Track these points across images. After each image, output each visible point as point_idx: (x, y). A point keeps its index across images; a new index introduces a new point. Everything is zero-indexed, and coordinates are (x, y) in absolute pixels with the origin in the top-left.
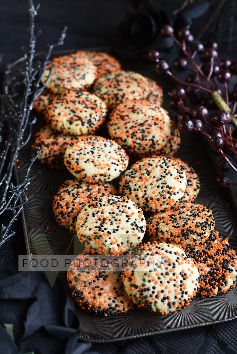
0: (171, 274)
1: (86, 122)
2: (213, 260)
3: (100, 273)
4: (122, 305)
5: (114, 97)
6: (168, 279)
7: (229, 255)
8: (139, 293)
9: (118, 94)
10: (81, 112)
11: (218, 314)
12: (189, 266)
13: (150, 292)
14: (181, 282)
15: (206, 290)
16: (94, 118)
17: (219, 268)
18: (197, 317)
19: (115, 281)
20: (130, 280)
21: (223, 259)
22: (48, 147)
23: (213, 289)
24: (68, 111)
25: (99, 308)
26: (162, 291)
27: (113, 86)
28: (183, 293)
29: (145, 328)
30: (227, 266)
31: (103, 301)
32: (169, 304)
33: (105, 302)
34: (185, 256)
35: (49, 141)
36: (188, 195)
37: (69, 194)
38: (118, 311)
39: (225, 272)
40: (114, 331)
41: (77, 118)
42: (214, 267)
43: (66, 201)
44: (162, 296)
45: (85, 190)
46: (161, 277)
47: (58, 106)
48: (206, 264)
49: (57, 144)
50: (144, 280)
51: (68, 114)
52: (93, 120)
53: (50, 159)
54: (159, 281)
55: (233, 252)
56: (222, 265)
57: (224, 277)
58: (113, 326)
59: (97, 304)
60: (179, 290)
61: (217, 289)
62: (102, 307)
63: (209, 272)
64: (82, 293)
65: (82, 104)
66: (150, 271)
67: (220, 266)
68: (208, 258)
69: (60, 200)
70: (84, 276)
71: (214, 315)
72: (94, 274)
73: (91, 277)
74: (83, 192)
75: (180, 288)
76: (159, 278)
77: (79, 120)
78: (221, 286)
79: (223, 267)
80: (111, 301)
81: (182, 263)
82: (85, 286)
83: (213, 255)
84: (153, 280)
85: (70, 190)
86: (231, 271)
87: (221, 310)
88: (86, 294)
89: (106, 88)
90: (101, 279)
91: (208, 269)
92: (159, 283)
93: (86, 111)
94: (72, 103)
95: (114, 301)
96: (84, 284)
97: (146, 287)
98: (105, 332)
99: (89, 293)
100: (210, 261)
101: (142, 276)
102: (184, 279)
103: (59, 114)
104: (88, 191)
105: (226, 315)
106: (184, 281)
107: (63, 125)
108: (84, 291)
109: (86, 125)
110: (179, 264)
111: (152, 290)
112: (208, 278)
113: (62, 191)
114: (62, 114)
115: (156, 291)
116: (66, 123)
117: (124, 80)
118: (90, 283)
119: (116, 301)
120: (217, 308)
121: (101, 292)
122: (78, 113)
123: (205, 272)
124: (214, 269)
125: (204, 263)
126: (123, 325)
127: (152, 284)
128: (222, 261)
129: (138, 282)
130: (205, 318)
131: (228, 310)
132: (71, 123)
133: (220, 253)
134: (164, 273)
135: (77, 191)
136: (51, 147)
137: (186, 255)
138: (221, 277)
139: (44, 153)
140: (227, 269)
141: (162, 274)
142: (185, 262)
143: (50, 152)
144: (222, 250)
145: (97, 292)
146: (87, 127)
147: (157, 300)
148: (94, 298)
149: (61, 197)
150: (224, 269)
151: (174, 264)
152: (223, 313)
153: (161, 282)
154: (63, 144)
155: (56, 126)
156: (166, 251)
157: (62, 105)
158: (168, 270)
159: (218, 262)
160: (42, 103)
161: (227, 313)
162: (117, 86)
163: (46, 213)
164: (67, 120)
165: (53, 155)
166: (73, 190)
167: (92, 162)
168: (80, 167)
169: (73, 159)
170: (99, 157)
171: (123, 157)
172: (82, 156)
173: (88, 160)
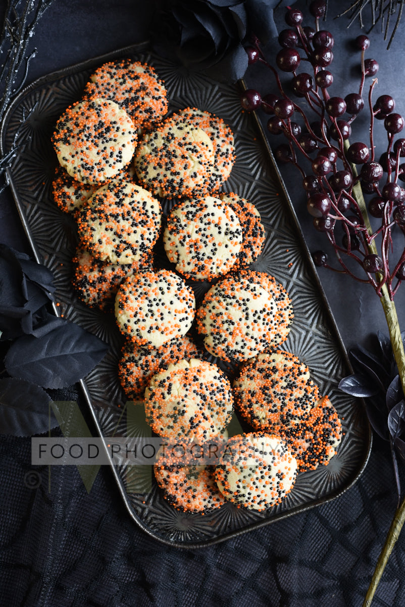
0: (267, 478)
1: (139, 248)
2: (312, 432)
3: (190, 471)
4: (218, 503)
5: (168, 186)
6: (264, 483)
7: (329, 422)
8: (234, 498)
9: (173, 180)
10: (129, 234)
11: (319, 487)
12: (286, 463)
13: (246, 498)
14: (278, 483)
15: (305, 468)
16: (148, 239)
17: (319, 442)
18: (297, 494)
19: (206, 479)
20: (223, 484)
21: (323, 430)
22: (95, 288)
23: (313, 467)
24: (110, 234)
25: (195, 510)
26: (258, 496)
27: (164, 167)
28: (280, 493)
29: (244, 515)
30: (327, 438)
31: (198, 504)
32: (265, 505)
33: (200, 503)
34: (282, 451)
35: (94, 277)
36: (280, 337)
37: (137, 366)
38: (215, 509)
39: (326, 445)
40: (213, 524)
41: (125, 246)
42: (314, 442)
43: (135, 377)
44: (258, 500)
45: (155, 357)
46: (257, 482)
47: (95, 224)
48: (305, 439)
49: (105, 280)
50: (238, 487)
51: (111, 240)
52: (146, 243)
53: (101, 306)
54: (254, 486)
55: (334, 418)
56: (322, 438)
57: (324, 451)
58: (211, 518)
59: (193, 508)
60: (275, 492)
61: (318, 464)
62: (198, 510)
63: (309, 449)
64: (175, 497)
65: (127, 220)
66: (244, 477)
67: (320, 440)
68: (307, 432)
69: (127, 375)
70: (173, 477)
71: (314, 489)
72: (184, 473)
73: (181, 477)
74: (153, 361)
75: (277, 489)
76: (254, 483)
77: (128, 248)
78: (321, 462)
79: (323, 440)
80: (207, 501)
81: (279, 463)
82: (177, 489)
83: (312, 426)
84: (248, 486)
85: (137, 358)
86: (332, 443)
87: (322, 482)
88: (179, 497)
89: (155, 168)
90: (193, 478)
91: (307, 445)
92: (255, 488)
93: (135, 232)
94: (113, 219)
95: (209, 502)
96: (175, 487)
97: (241, 493)
98: (204, 527)
99: (182, 496)
100: (309, 435)
101: (236, 483)
102: (281, 479)
103: (100, 242)
104: (159, 358)
105: (328, 487)
106: (281, 482)
107: (108, 258)
108: (176, 495)
109: (139, 252)
110: (275, 465)
111: (247, 496)
112: (307, 456)
113: (127, 358)
114: (104, 240)
115: (252, 496)
116: (112, 256)
117: (179, 152)
118: (181, 485)
119: (211, 500)
120: (318, 480)
121: (195, 493)
122: (125, 238)
123: (304, 449)
124: (314, 444)
125: (303, 438)
126: (221, 516)
127: (248, 490)
128: (322, 433)
129: (233, 488)
130: (306, 494)
131: (330, 481)
132: (118, 255)
133: (319, 422)
134: (260, 477)
135: (145, 360)
136: (98, 286)
137: (283, 449)
138: (321, 453)
139: (91, 296)
140: (327, 441)
141: (257, 479)
142: (282, 461)
143: (98, 294)
144: (322, 418)
145: (190, 493)
146: (141, 255)
147: (253, 504)
148: (189, 501)
149: (128, 370)
150: (325, 443)
151: (269, 466)
152: (324, 486)
153: (257, 487)
154: (113, 279)
155: (99, 258)
156: (261, 452)
157: (100, 224)
158: (263, 474)
159: (318, 435)
160: (68, 201)
161: (329, 485)
162: (169, 165)
163: (112, 383)
164: (113, 251)
165: (104, 300)
166: (140, 359)
167: (157, 328)
168: (144, 341)
169: (132, 331)
170: (162, 319)
171: (188, 301)
172: (141, 324)
173: (151, 328)
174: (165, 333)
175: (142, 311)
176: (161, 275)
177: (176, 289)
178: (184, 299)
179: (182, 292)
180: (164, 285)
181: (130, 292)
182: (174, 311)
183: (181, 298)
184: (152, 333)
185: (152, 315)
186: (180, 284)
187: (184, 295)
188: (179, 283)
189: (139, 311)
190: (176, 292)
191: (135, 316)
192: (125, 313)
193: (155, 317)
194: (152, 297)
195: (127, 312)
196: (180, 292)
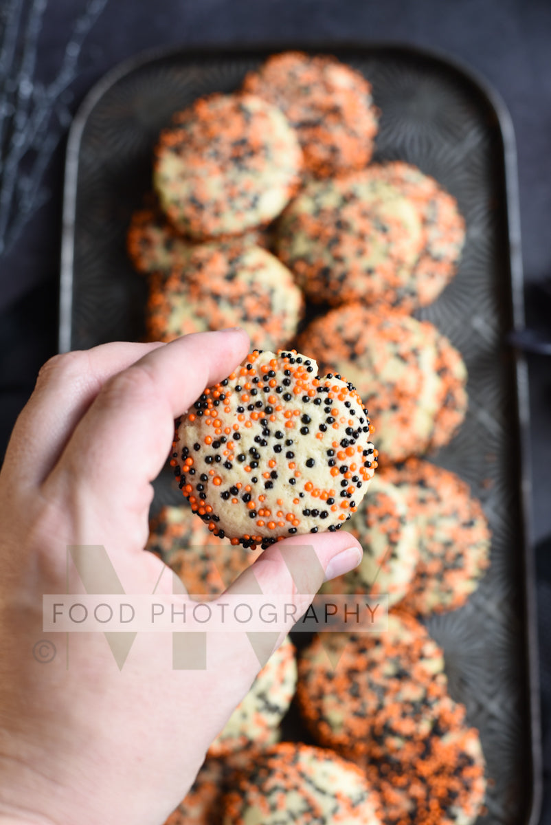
167: (247, 498)
168: (205, 507)
169: (192, 471)
170: (269, 485)
171: (350, 481)
172: (219, 469)
173: (234, 490)
174: (258, 518)
175: (236, 443)
176: (326, 389)
177: (339, 441)
178: (343, 470)
179: (349, 453)
180: (318, 415)
181: (237, 389)
182: (304, 482)
183: (339, 464)
184: (229, 502)
185: (253, 466)
186: (355, 436)
187: (348, 462)
188: (355, 428)
189: (230, 437)
190: (334, 444)
191: (216, 444)
192: (199, 426)
193: (256, 472)
194: (277, 425)
195: (204, 425)
196: (344, 450)
